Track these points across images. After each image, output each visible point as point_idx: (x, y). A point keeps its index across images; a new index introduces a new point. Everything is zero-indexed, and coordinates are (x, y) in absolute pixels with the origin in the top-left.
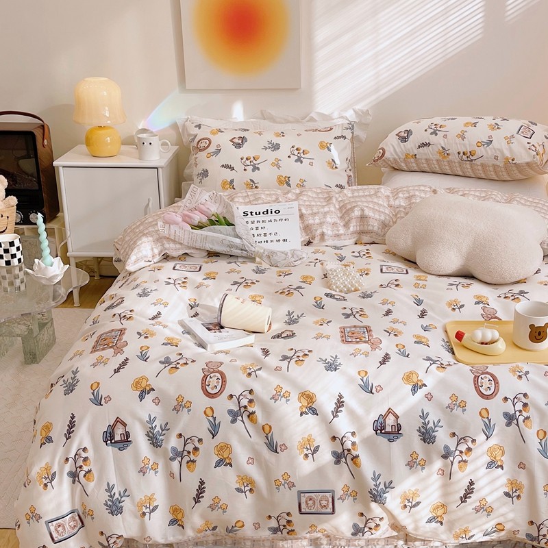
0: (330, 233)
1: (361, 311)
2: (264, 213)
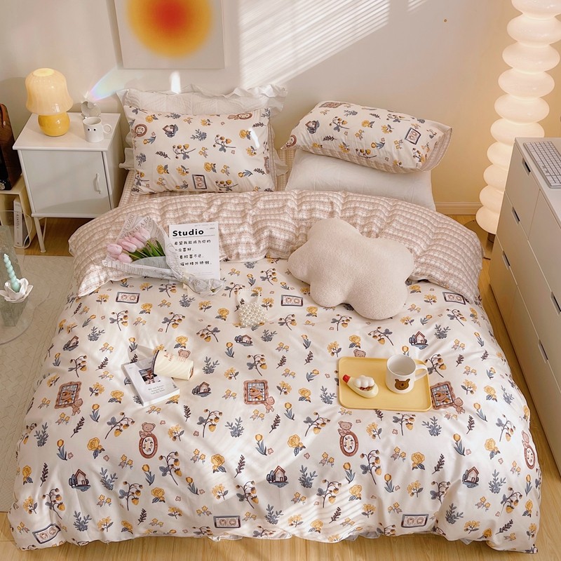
0: (244, 252)
1: (262, 359)
2: (190, 234)
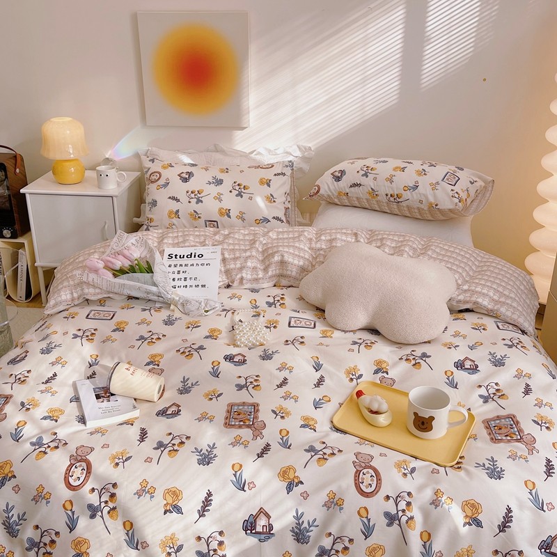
0: (249, 277)
1: (256, 380)
2: (187, 257)
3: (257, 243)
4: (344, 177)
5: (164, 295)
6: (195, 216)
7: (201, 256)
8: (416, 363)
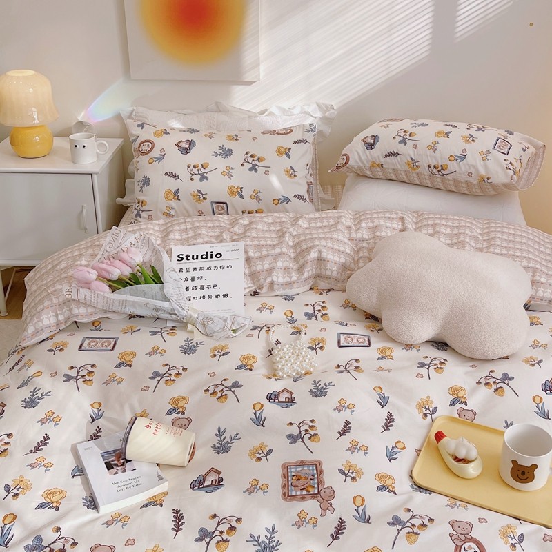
0: (281, 280)
1: (312, 427)
2: (202, 257)
3: (287, 235)
4: (378, 145)
5: (179, 311)
6: (200, 196)
7: (219, 256)
8: (498, 389)
